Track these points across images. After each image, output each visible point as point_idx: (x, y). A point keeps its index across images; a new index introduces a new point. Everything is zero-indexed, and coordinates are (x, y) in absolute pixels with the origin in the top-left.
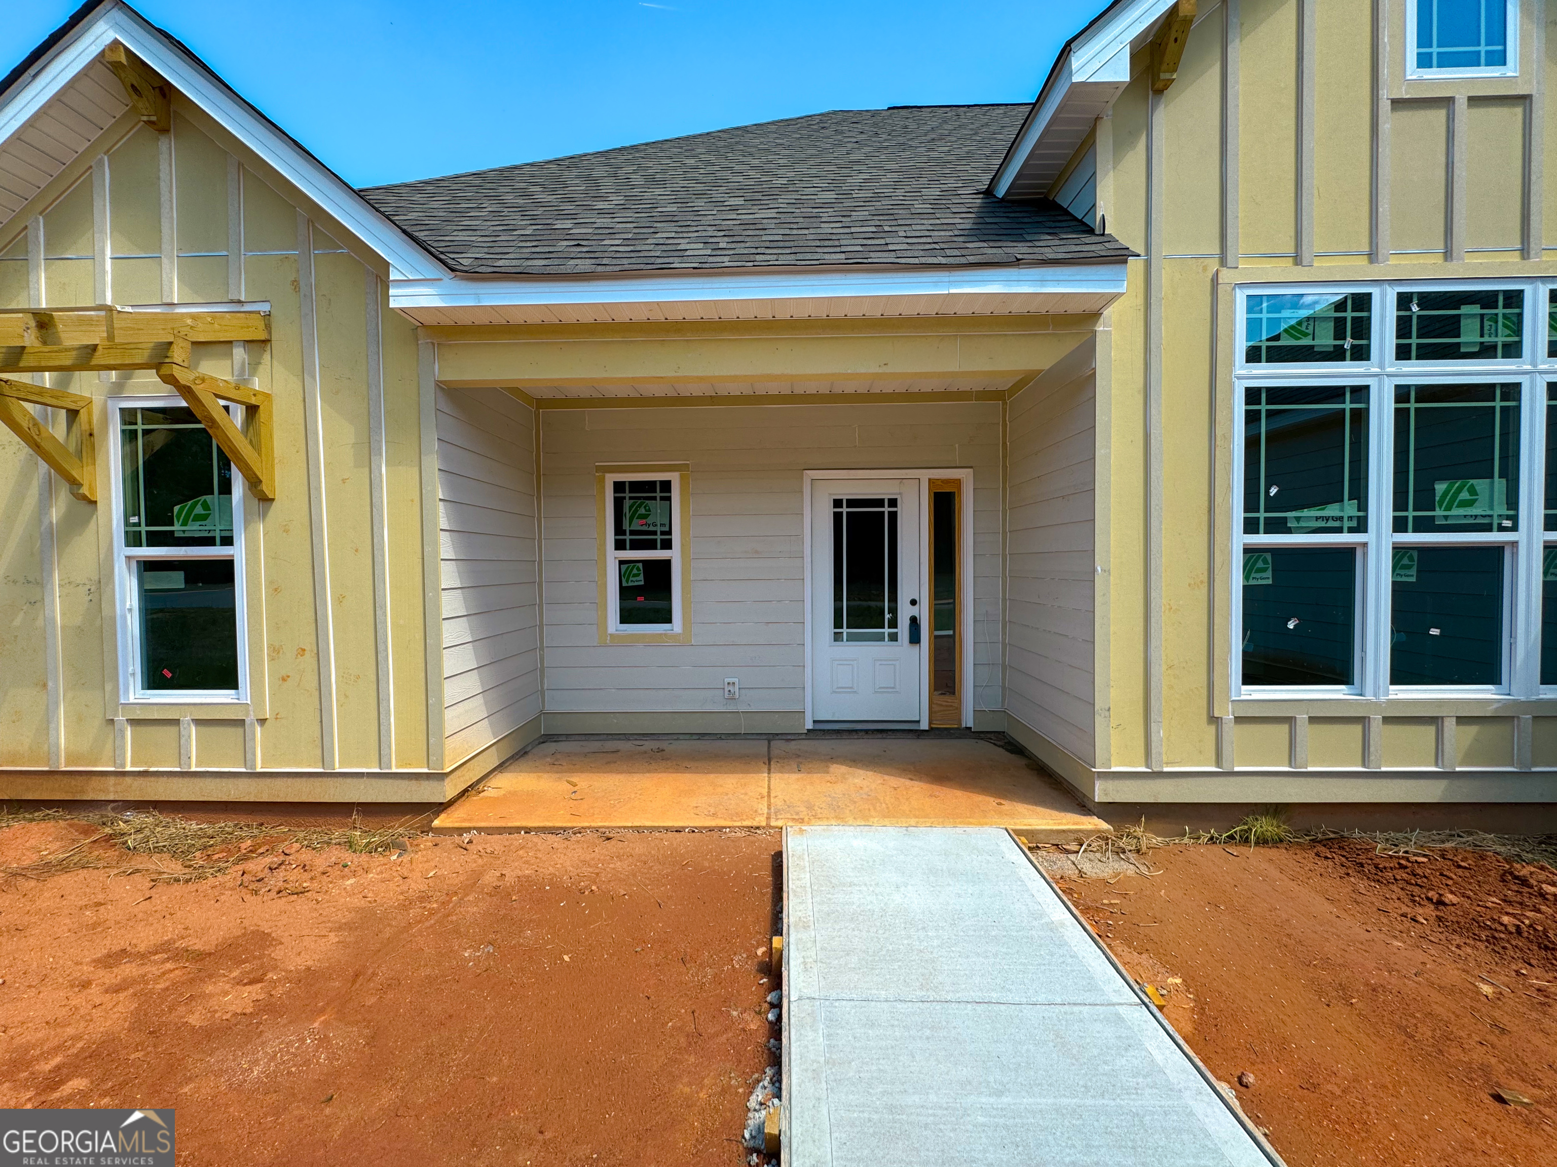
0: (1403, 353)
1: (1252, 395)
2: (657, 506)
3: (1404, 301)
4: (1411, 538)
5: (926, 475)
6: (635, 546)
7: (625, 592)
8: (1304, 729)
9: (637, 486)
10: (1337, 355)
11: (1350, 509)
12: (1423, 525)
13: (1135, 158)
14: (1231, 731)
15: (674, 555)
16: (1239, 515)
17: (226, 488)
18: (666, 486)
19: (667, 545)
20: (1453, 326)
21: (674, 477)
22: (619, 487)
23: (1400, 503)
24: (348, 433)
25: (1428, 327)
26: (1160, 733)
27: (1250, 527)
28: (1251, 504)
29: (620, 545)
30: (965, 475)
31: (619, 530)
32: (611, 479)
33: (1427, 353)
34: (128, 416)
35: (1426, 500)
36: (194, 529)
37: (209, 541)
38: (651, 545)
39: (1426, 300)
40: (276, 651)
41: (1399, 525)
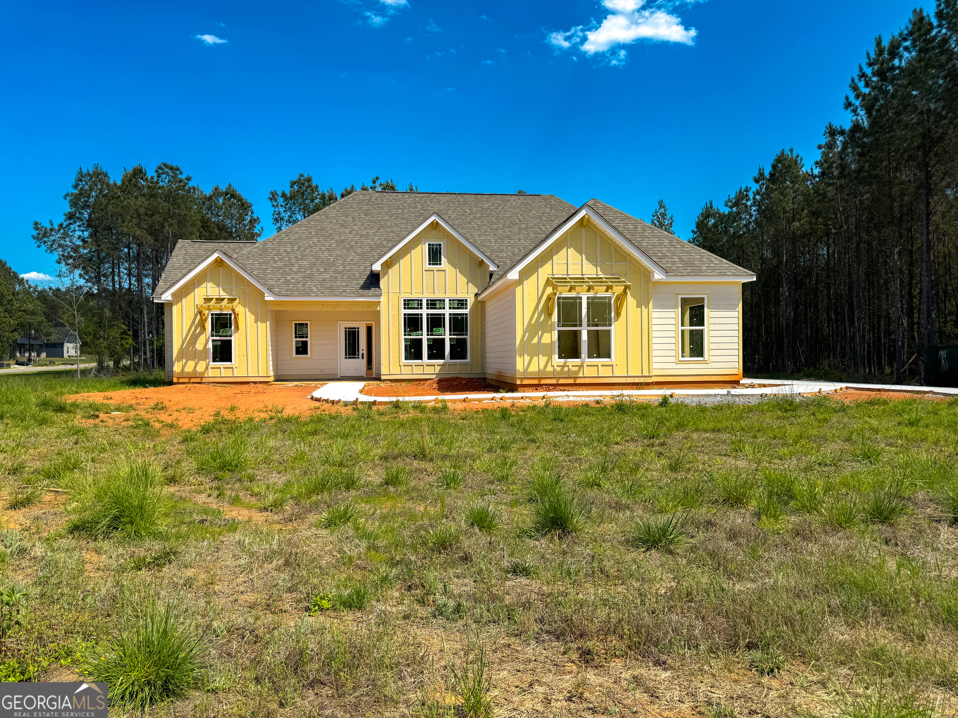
0: (427, 308)
1: (405, 315)
2: (304, 329)
3: (427, 300)
4: (430, 337)
5: (365, 322)
6: (300, 337)
7: (297, 348)
8: (414, 367)
9: (299, 324)
10: (418, 308)
11: (420, 332)
12: (432, 335)
13: (386, 277)
14: (403, 367)
15: (308, 339)
16: (403, 333)
17: (231, 327)
18: (307, 324)
19: (307, 337)
20: (435, 304)
21: (308, 322)
22: (296, 324)
23: (428, 331)
24: (253, 317)
25: (431, 304)
26: (391, 368)
27: (405, 335)
28: (405, 331)
29: (296, 337)
30: (373, 322)
31: (296, 334)
32: (294, 322)
33: (431, 308)
34: (212, 314)
35: (432, 331)
36: (224, 334)
37: (227, 336)
38: (303, 337)
39: (431, 300)
40: (239, 355)
41: (428, 335)
